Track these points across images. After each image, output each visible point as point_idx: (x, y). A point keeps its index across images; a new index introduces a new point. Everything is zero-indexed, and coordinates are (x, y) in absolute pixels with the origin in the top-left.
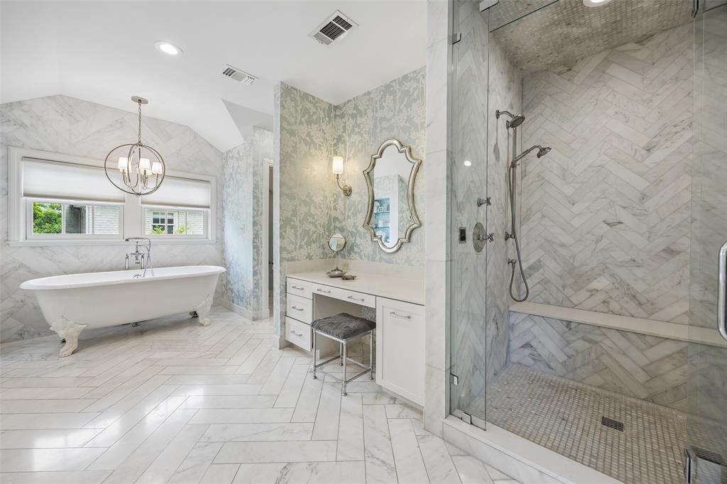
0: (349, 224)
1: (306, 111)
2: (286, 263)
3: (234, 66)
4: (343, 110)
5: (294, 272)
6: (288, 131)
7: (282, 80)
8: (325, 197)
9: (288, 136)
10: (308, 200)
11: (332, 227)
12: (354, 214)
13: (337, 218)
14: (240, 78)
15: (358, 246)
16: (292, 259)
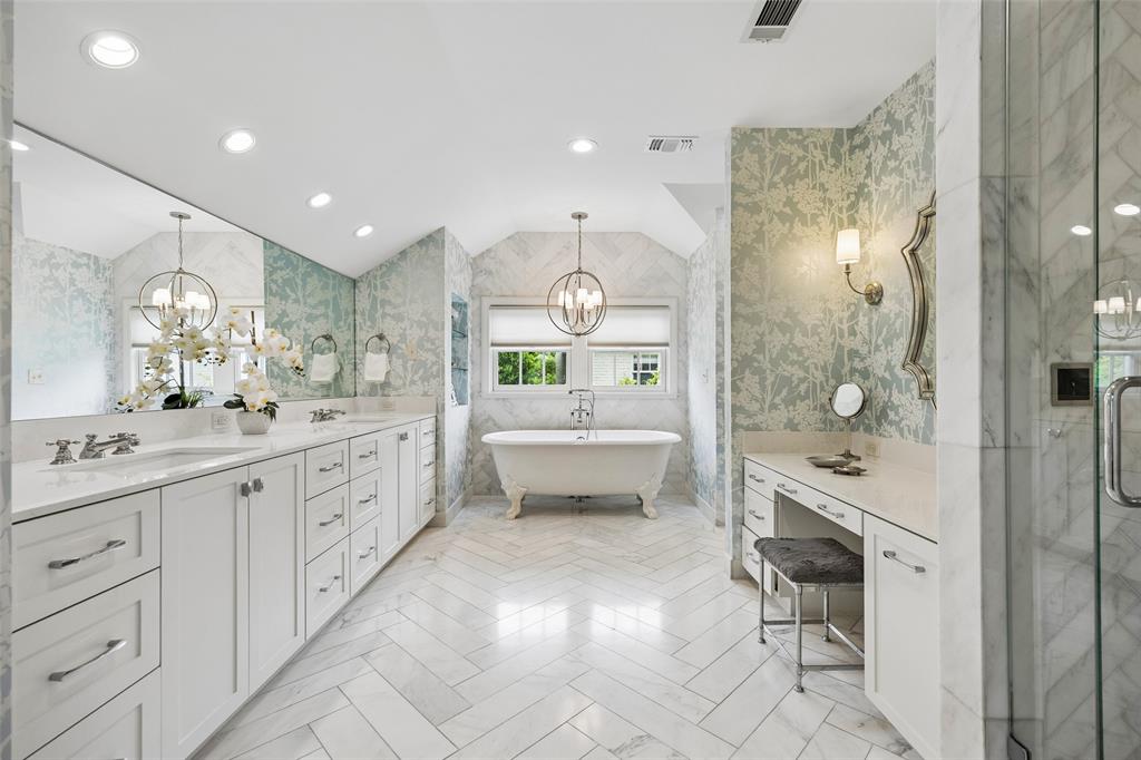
0: (877, 364)
1: (784, 160)
2: (742, 432)
3: (659, 133)
4: (866, 131)
5: (759, 451)
6: (746, 207)
7: (733, 124)
8: (828, 312)
9: (747, 215)
10: (788, 321)
11: (846, 369)
12: (888, 342)
13: (857, 352)
14: (671, 147)
15: (895, 409)
16: (756, 428)
